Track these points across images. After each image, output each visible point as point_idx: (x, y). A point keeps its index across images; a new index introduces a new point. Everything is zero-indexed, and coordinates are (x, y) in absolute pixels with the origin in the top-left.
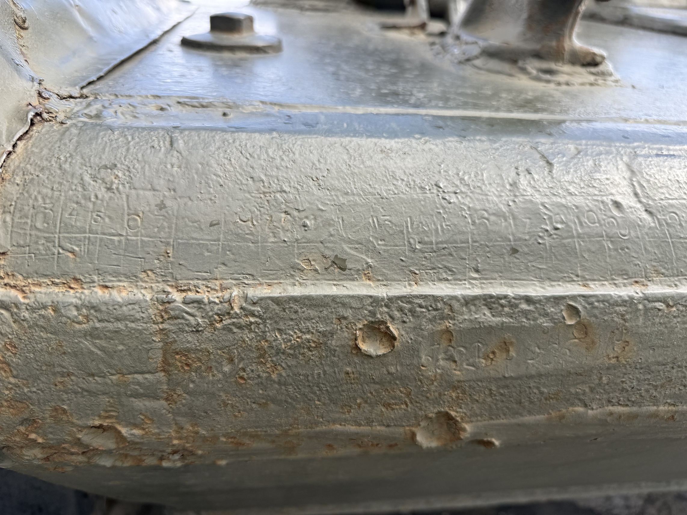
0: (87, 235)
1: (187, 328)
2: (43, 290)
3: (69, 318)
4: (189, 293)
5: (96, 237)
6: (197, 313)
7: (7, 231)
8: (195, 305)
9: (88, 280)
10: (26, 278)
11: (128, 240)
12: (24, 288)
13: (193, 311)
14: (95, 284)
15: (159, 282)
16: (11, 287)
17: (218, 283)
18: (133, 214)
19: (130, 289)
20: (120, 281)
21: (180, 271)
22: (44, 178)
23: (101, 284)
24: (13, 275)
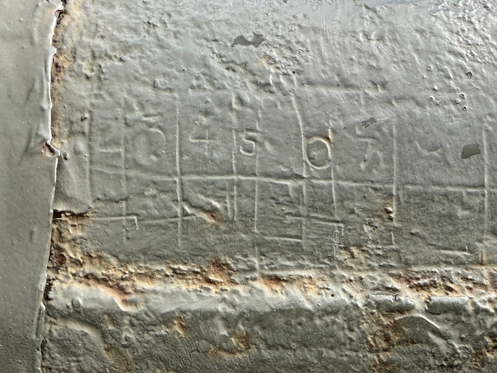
0: (235, 177)
1: (431, 361)
2: (158, 286)
3: (212, 342)
4: (433, 291)
5: (254, 182)
6: (452, 333)
7: (83, 170)
8: (450, 316)
9: (241, 266)
10: (124, 263)
11: (313, 186)
12: (123, 283)
13: (446, 327)
14: (256, 275)
15: (372, 269)
16: (98, 280)
17: (485, 271)
18: (316, 135)
19: (320, 284)
20: (301, 267)
21: (412, 248)
22: (136, 63)
23: (266, 273)
24: (100, 258)
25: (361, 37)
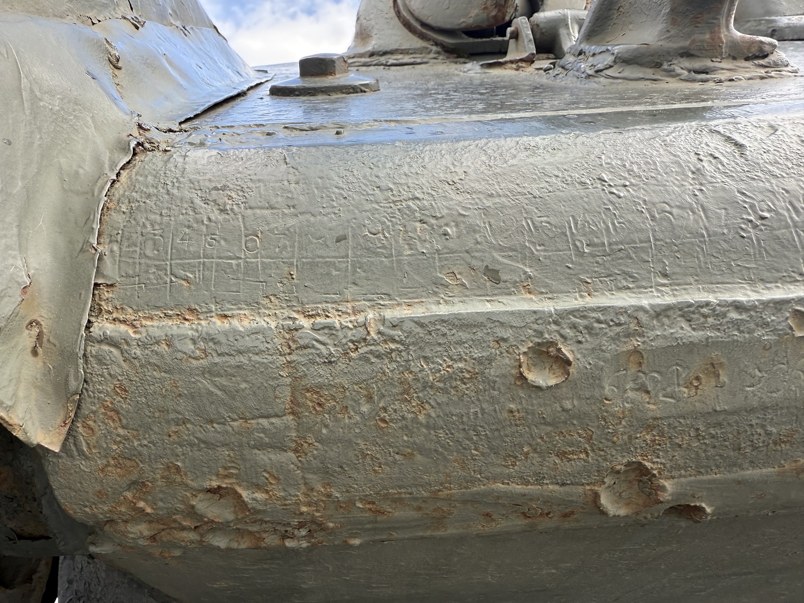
0: (202, 260)
1: (318, 360)
2: (155, 323)
3: (185, 353)
4: (318, 318)
5: (213, 262)
6: (328, 341)
7: (115, 260)
8: (326, 331)
9: (204, 310)
10: (136, 312)
11: (247, 262)
12: (135, 323)
13: (324, 338)
14: (213, 314)
15: (283, 308)
16: (120, 321)
17: (349, 305)
18: (251, 235)
19: (251, 318)
20: (240, 309)
21: (306, 294)
22: (152, 204)
23: (219, 313)
24: (122, 308)
25: (286, 183)
